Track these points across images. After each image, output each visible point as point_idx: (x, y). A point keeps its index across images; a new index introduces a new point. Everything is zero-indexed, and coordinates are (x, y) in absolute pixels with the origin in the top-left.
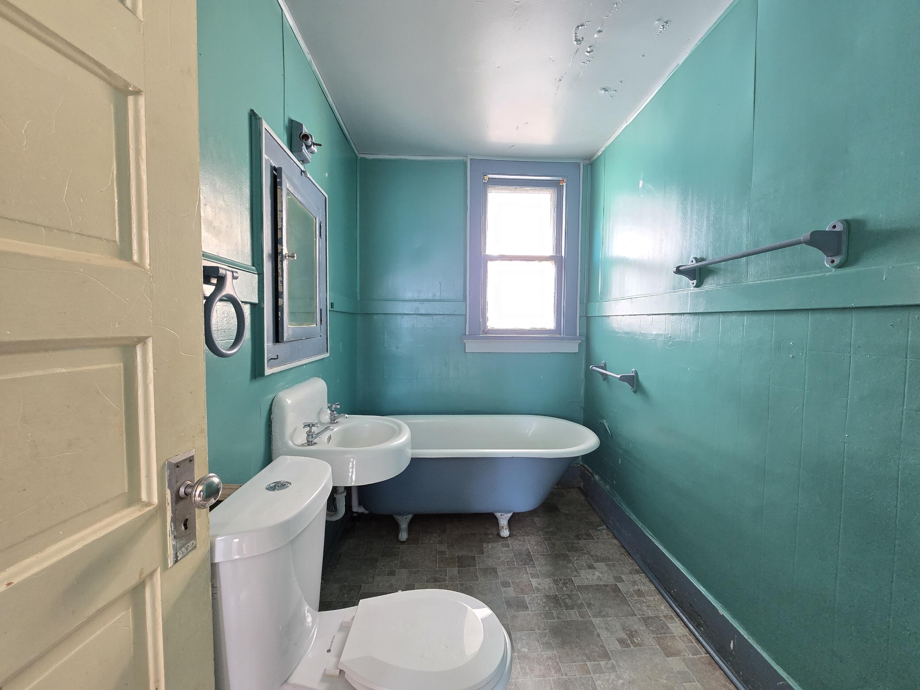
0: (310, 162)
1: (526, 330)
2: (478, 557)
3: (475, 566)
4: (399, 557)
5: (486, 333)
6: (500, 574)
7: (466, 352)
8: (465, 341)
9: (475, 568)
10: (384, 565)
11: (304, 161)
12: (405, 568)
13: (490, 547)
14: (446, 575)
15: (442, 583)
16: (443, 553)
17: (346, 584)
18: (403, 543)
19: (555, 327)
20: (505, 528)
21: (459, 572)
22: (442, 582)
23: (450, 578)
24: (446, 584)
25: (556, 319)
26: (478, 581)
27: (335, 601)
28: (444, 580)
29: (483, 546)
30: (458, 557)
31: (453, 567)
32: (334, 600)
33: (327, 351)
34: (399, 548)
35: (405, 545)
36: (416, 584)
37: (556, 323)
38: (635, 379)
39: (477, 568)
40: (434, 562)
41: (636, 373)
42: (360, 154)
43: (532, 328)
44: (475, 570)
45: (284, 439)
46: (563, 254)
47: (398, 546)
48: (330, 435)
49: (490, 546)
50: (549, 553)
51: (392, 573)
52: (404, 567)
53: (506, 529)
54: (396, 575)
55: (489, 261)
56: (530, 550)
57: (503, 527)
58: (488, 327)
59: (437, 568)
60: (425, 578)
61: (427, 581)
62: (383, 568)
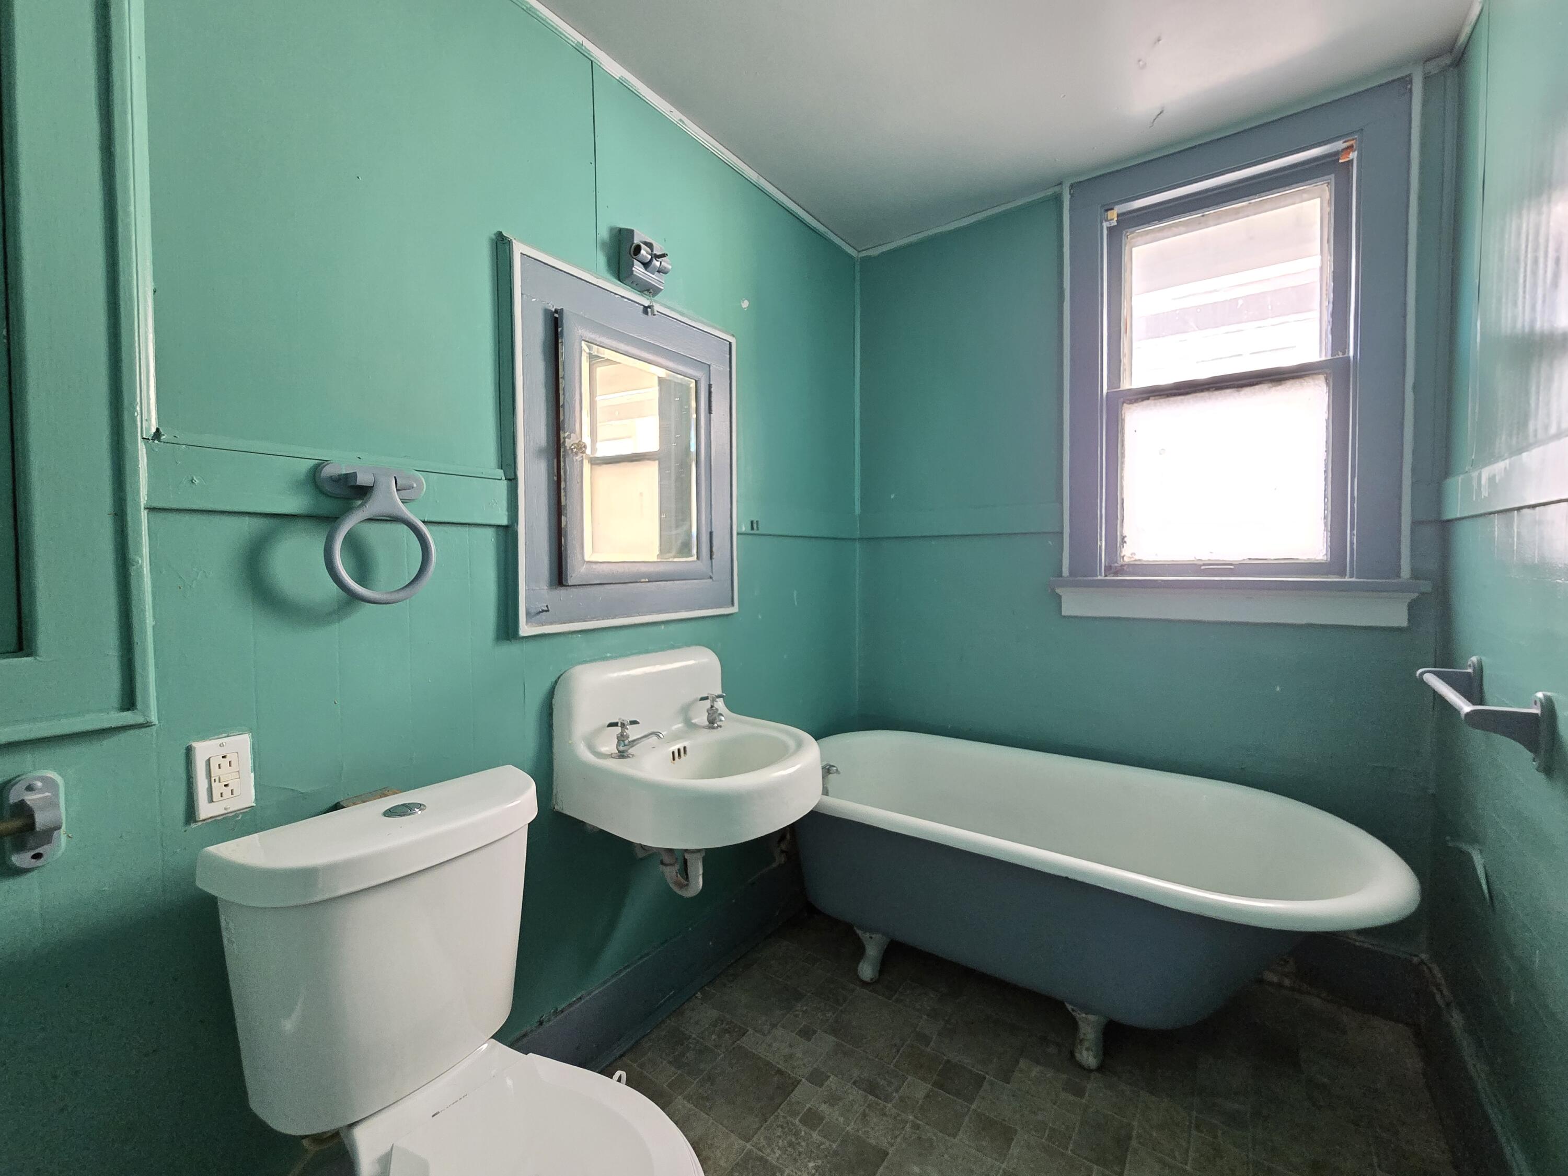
0: (661, 290)
1: (1231, 564)
2: (992, 1084)
3: (971, 1100)
4: (840, 1008)
5: (1116, 574)
6: (1015, 1150)
7: (1063, 614)
8: (1058, 591)
9: (967, 1106)
10: (805, 1012)
11: (648, 289)
12: (836, 1036)
13: (1033, 1074)
14: (897, 1091)
15: (880, 1101)
16: (926, 1040)
17: (728, 1016)
18: (864, 984)
19: (1326, 554)
20: (1086, 1044)
21: (927, 1096)
22: (880, 1099)
23: (902, 1099)
24: (886, 1107)
25: (1329, 534)
26: (954, 1136)
27: (694, 1039)
28: (887, 1099)
29: (1018, 1063)
30: (948, 1061)
31: (924, 1079)
32: (694, 1036)
33: (733, 604)
34: (853, 991)
35: (867, 991)
36: (832, 1077)
37: (1329, 544)
38: (1543, 726)
39: (973, 1107)
40: (894, 1050)
41: (1549, 707)
42: (861, 251)
43: (1250, 559)
44: (966, 1110)
45: (570, 740)
46: (1351, 354)
47: (852, 986)
48: (685, 748)
49: (1036, 1071)
50: (1184, 1166)
51: (806, 1034)
52: (834, 1032)
53: (1087, 1049)
54: (813, 1040)
55: (1127, 404)
56: (1134, 1133)
57: (1081, 1041)
58: (1126, 559)
59: (892, 1066)
60: (856, 1073)
61: (854, 1083)
62: (800, 1016)
